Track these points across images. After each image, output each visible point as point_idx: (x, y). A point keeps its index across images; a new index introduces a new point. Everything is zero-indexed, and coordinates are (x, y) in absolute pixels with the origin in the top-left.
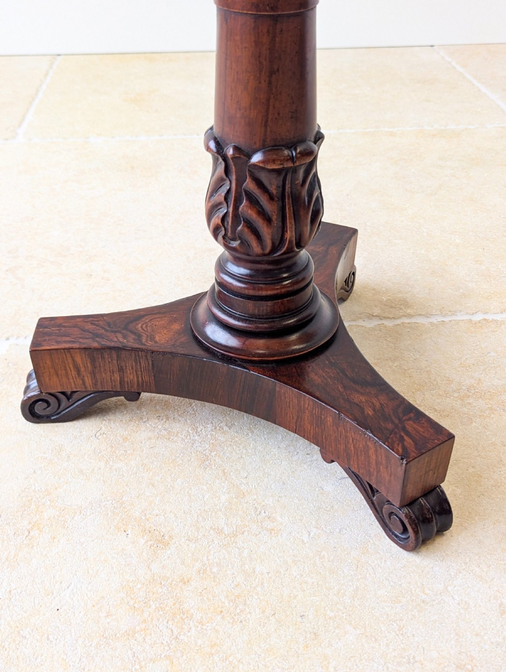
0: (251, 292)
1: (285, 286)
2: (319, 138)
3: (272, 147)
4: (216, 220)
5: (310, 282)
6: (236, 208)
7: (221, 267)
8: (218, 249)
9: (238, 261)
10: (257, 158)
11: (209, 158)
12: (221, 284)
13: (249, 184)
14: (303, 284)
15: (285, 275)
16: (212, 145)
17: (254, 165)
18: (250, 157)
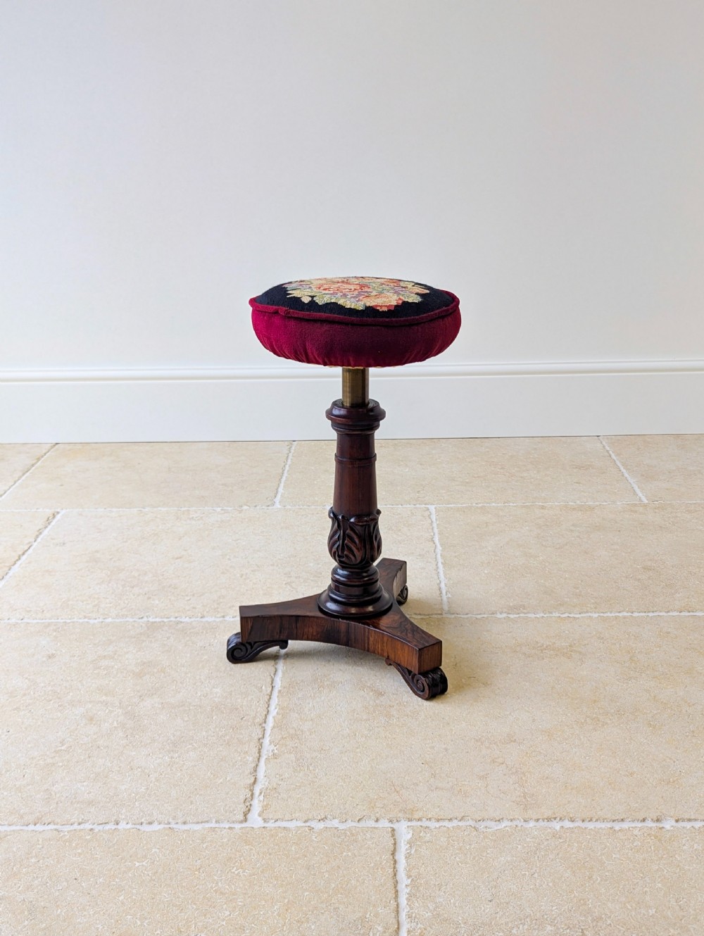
0: (349, 583)
1: (364, 581)
2: (379, 512)
3: (359, 517)
4: (334, 549)
5: (377, 581)
6: (343, 541)
7: (334, 572)
8: (334, 564)
9: (343, 568)
10: (352, 520)
11: (330, 522)
12: (335, 580)
13: (348, 531)
14: (373, 581)
15: (365, 574)
16: (332, 515)
17: (352, 523)
18: (348, 520)
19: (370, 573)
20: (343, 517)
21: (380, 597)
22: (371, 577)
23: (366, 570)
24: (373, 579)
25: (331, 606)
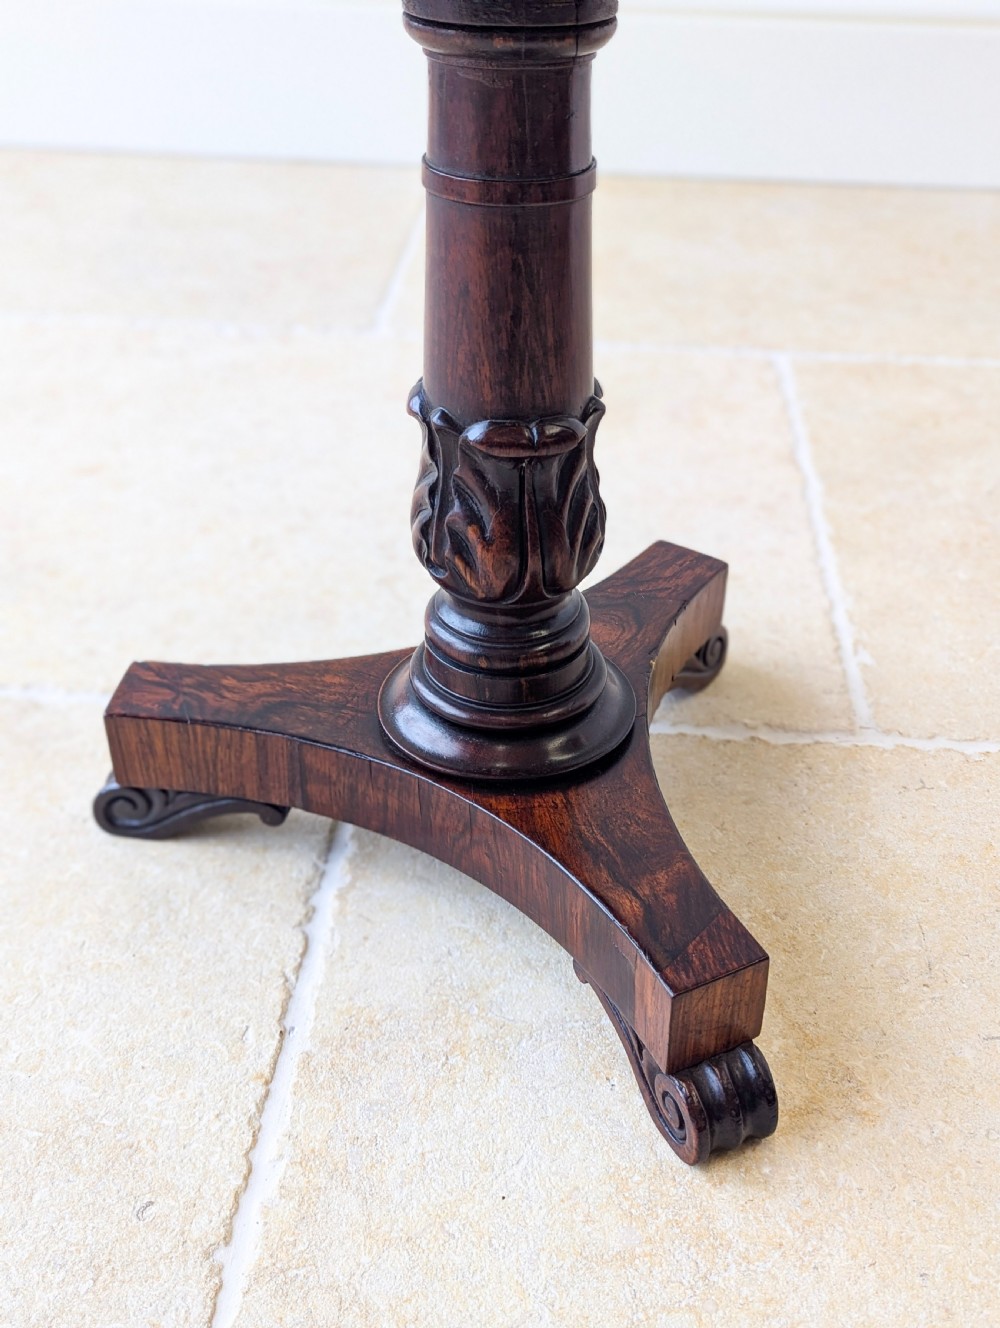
19: (557, 626)
20: (444, 416)
21: (592, 706)
22: (563, 640)
23: (545, 614)
24: (567, 644)
25: (421, 732)
